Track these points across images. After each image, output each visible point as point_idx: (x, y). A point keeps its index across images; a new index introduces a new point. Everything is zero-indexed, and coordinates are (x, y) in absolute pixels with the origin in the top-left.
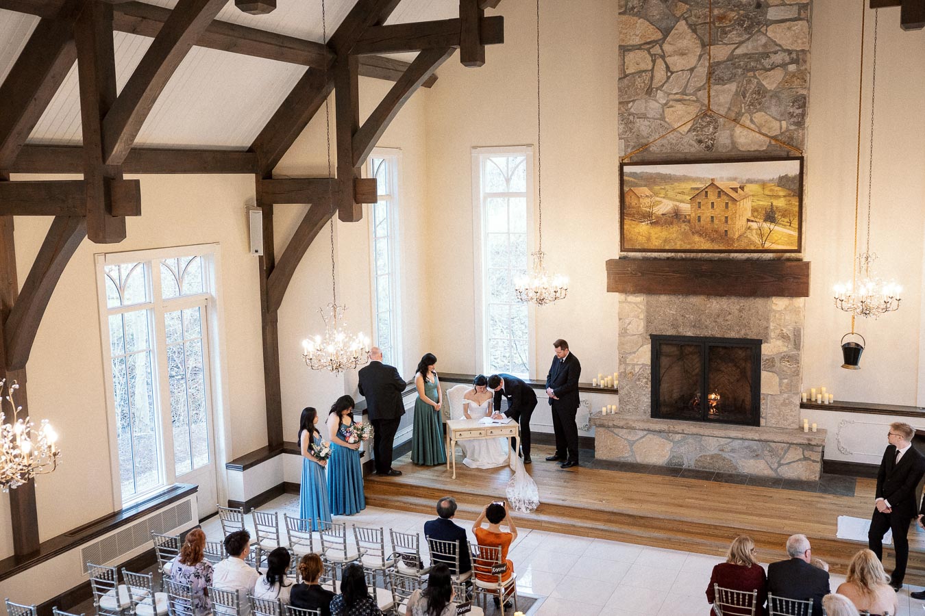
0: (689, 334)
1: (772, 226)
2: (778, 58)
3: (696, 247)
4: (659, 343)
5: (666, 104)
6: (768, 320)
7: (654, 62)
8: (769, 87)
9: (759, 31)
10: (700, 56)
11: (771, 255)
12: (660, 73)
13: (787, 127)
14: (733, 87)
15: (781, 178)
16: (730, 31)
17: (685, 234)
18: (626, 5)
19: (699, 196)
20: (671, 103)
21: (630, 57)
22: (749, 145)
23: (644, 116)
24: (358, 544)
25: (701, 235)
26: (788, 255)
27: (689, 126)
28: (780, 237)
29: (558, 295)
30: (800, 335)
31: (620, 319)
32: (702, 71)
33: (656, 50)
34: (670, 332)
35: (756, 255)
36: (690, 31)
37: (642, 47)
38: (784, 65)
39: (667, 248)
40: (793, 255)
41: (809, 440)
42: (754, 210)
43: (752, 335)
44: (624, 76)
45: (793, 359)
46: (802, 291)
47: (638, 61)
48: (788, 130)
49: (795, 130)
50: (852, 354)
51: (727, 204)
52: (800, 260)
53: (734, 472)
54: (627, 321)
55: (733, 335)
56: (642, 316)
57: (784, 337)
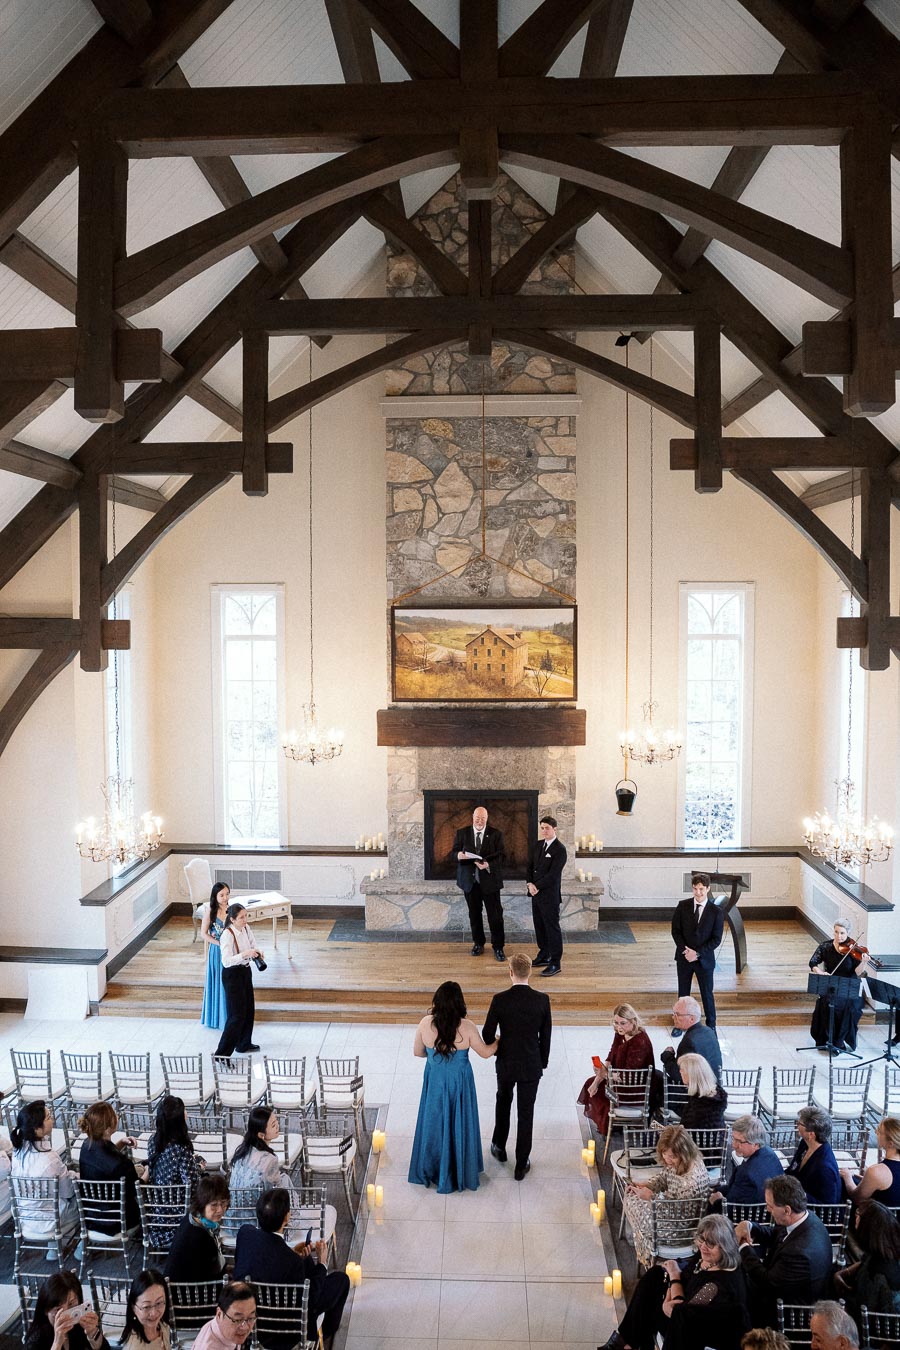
0: (464, 788)
1: (548, 674)
2: (549, 507)
3: (473, 696)
4: (431, 798)
5: (437, 546)
6: (544, 770)
7: (425, 502)
8: (542, 535)
9: (530, 479)
10: (473, 500)
11: (546, 704)
12: (431, 514)
13: (559, 576)
14: (506, 532)
15: (556, 626)
16: (503, 477)
17: (460, 682)
18: (395, 440)
19: (475, 643)
20: (443, 545)
21: (399, 495)
22: (523, 591)
23: (414, 558)
24: (166, 1078)
25: (477, 684)
26: (562, 703)
27: (463, 569)
28: (556, 685)
29: (335, 751)
30: (574, 784)
31: (389, 775)
32: (475, 514)
33: (427, 490)
34: (445, 786)
35: (531, 704)
36: (461, 473)
37: (413, 486)
38: (555, 515)
39: (442, 697)
40: (567, 703)
41: (589, 890)
42: (531, 658)
43: (529, 786)
44: (392, 515)
45: (568, 808)
46: (580, 740)
47: (407, 500)
48: (560, 578)
49: (567, 578)
50: (625, 801)
51: (504, 651)
52: (575, 708)
53: (515, 931)
54: (398, 776)
55: (509, 787)
56: (414, 771)
57: (561, 787)
